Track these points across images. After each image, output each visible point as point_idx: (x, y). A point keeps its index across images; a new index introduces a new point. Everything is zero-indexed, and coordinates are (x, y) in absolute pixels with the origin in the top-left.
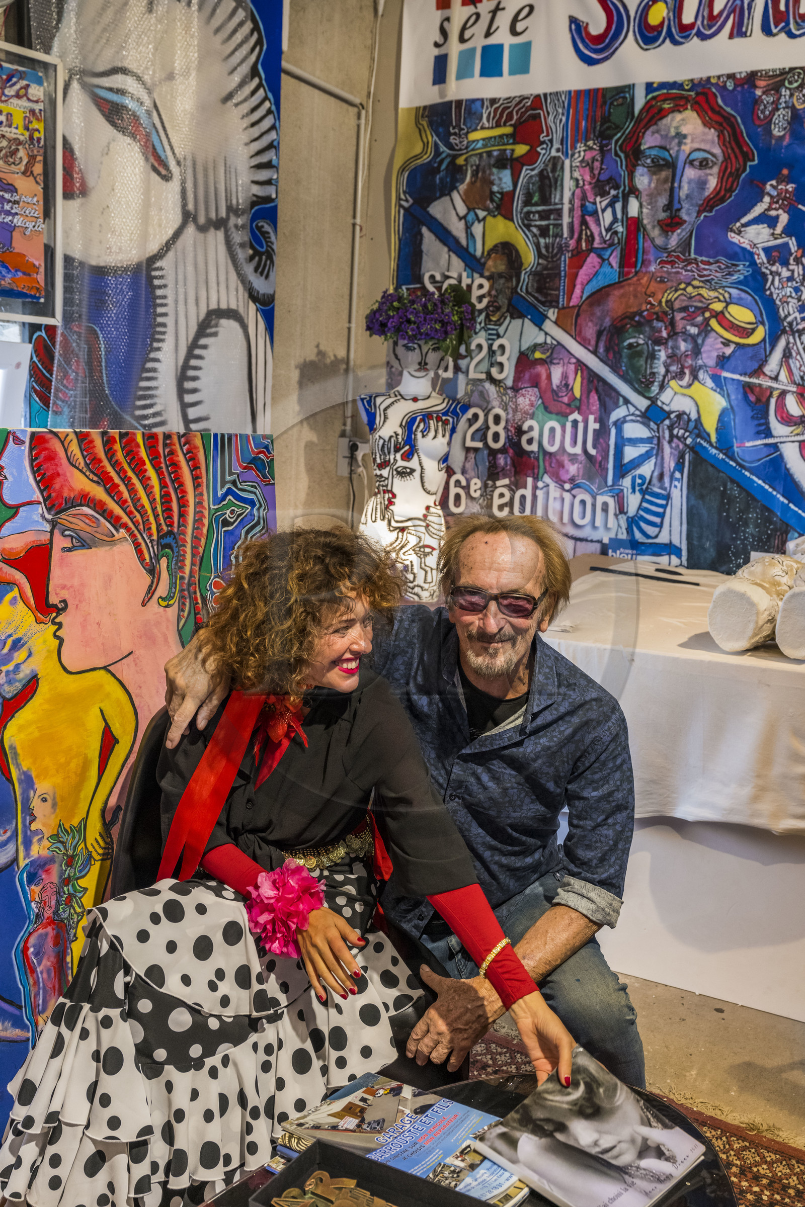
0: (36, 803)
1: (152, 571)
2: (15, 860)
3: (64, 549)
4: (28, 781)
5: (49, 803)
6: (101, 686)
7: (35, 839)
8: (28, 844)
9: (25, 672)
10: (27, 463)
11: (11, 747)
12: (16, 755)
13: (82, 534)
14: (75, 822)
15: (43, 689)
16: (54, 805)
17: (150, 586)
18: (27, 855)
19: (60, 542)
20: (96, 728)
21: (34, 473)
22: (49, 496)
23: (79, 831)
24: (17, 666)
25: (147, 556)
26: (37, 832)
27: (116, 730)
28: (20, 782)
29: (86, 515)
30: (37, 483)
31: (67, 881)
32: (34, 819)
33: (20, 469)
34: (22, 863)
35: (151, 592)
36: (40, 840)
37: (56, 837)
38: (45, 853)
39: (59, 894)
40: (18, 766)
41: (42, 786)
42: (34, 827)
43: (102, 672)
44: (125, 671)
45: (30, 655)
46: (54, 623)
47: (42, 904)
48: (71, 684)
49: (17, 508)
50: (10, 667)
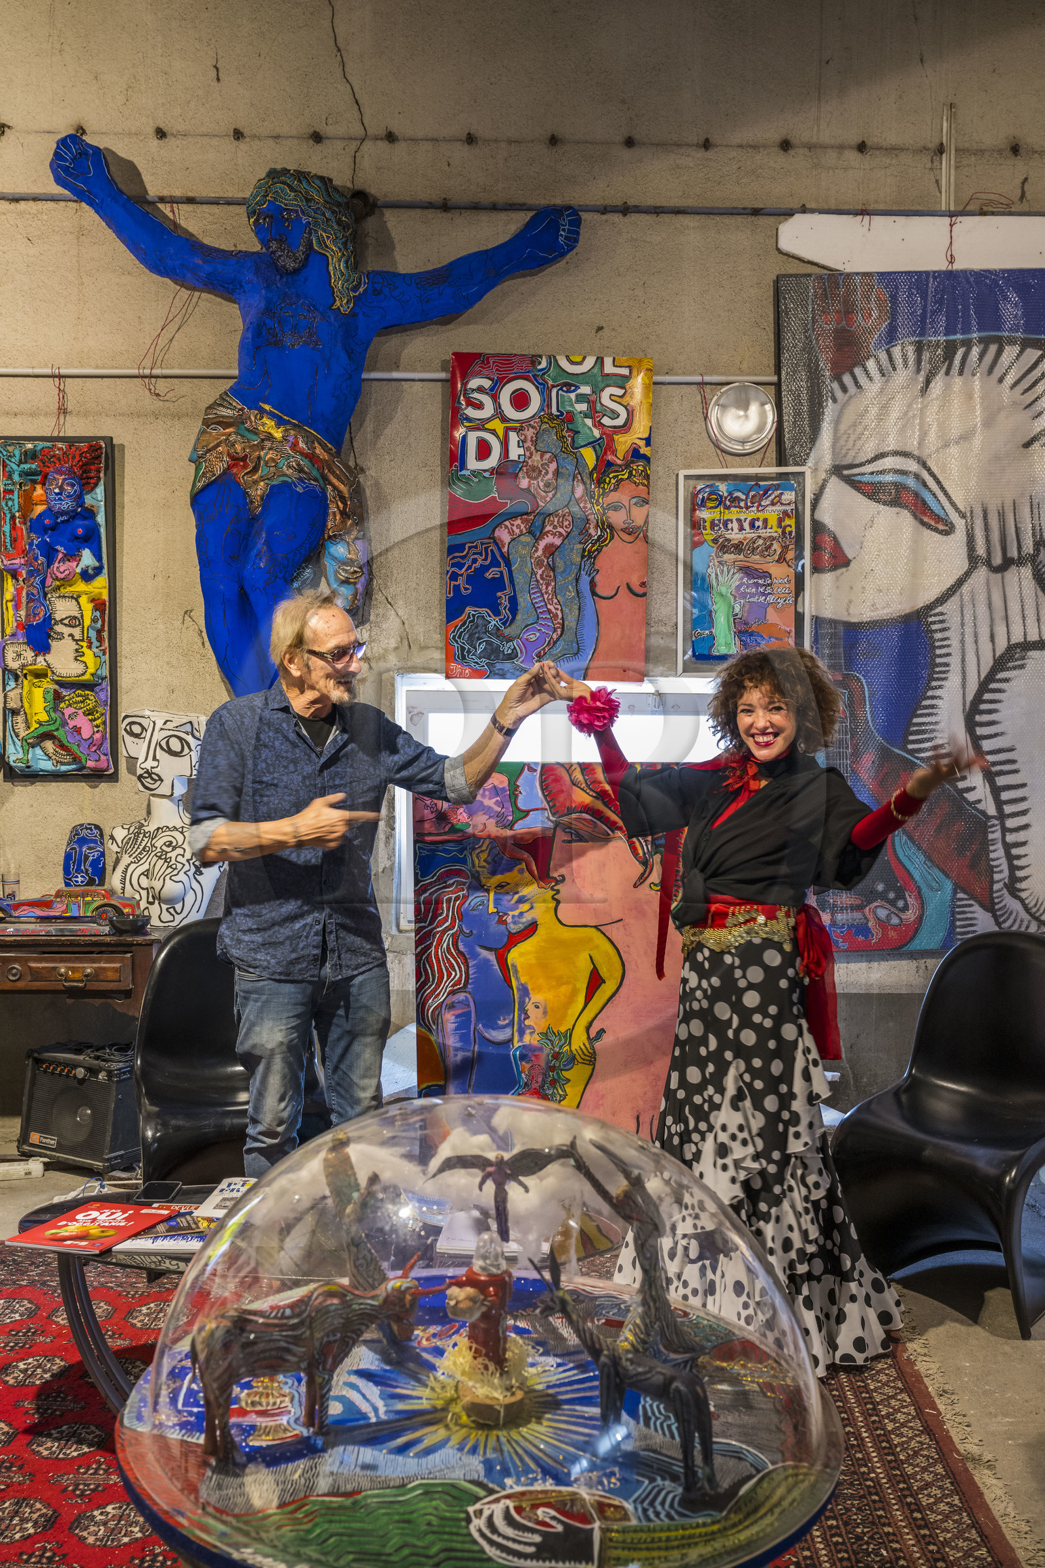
0: (530, 1007)
1: (645, 863)
2: (511, 1040)
3: (564, 841)
4: (525, 992)
5: (541, 1010)
6: (591, 939)
7: (528, 1031)
8: (522, 1033)
9: (527, 918)
10: (537, 784)
11: (513, 965)
12: (516, 971)
13: (581, 832)
14: (563, 1029)
15: (541, 932)
16: (545, 1013)
17: (643, 874)
18: (521, 1040)
19: (561, 836)
20: (585, 969)
21: (542, 790)
22: (554, 806)
23: (565, 1036)
24: (521, 914)
25: (640, 852)
26: (529, 1027)
27: (603, 972)
28: (518, 990)
29: (585, 820)
30: (545, 796)
31: (553, 1069)
32: (528, 1017)
33: (532, 787)
34: (516, 1044)
35: (642, 878)
36: (532, 1033)
37: (545, 1035)
38: (535, 1043)
39: (545, 1075)
40: (517, 979)
41: (536, 997)
42: (527, 1022)
43: (593, 930)
44: (615, 932)
45: (532, 908)
46: (552, 889)
47: (531, 1077)
48: (566, 934)
49: (527, 813)
50: (516, 913)
